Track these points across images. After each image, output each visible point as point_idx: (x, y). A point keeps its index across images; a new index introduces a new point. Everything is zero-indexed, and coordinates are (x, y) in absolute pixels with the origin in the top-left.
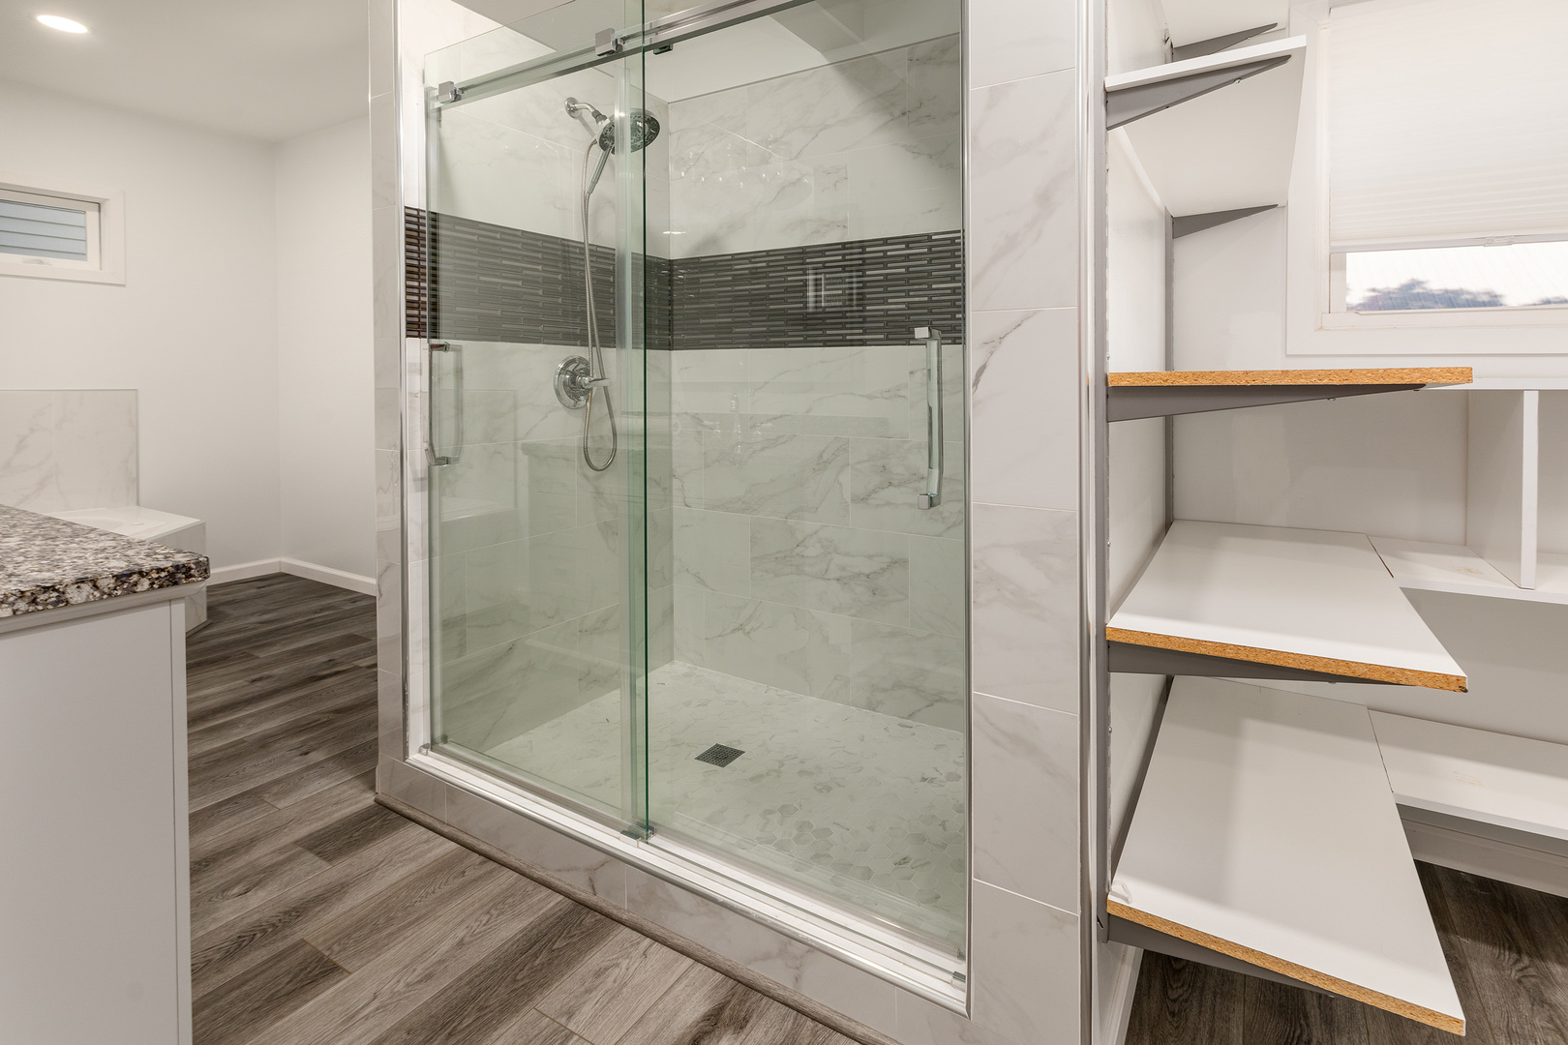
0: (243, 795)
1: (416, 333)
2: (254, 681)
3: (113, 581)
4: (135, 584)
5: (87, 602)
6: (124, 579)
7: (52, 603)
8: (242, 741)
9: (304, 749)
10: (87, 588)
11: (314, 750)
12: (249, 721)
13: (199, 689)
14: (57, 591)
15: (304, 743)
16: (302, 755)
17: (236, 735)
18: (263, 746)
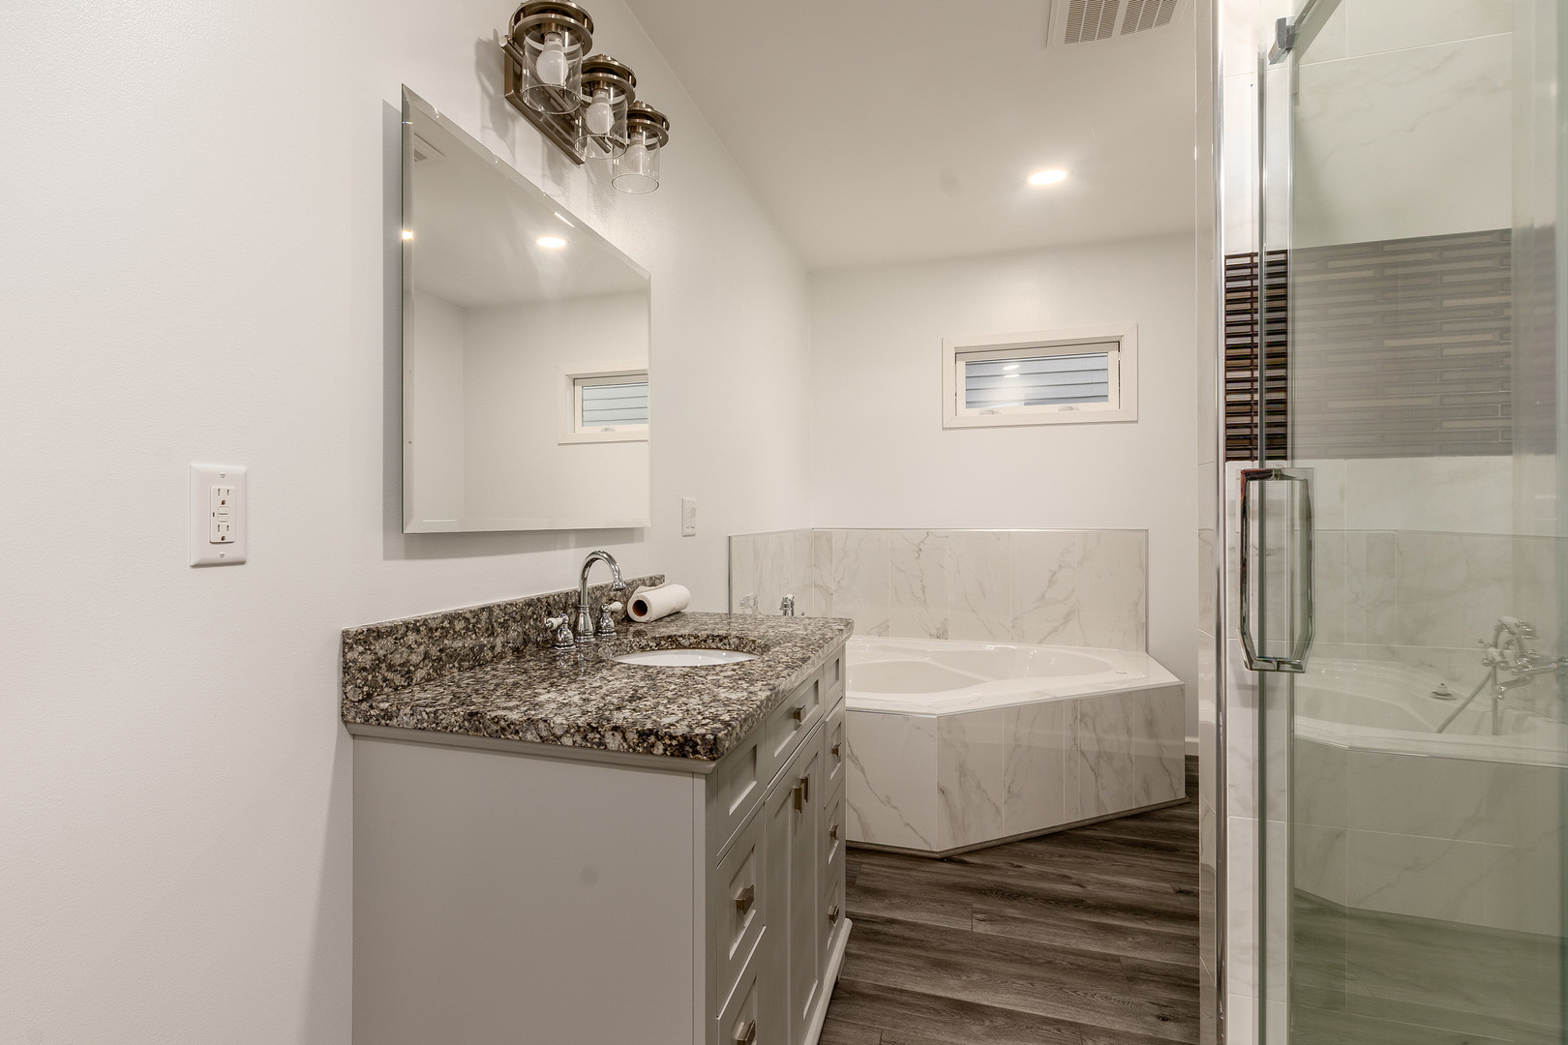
0: (1071, 1024)
1: (1247, 453)
2: (1181, 892)
3: (636, 737)
4: (653, 745)
5: (618, 751)
6: (644, 737)
7: (596, 744)
8: (1116, 959)
9: (1166, 1012)
10: (619, 736)
11: (1176, 1020)
12: (1141, 939)
13: (1125, 874)
14: (599, 733)
15: (1173, 1003)
16: (1159, 1018)
17: (1118, 948)
18: (1130, 979)
